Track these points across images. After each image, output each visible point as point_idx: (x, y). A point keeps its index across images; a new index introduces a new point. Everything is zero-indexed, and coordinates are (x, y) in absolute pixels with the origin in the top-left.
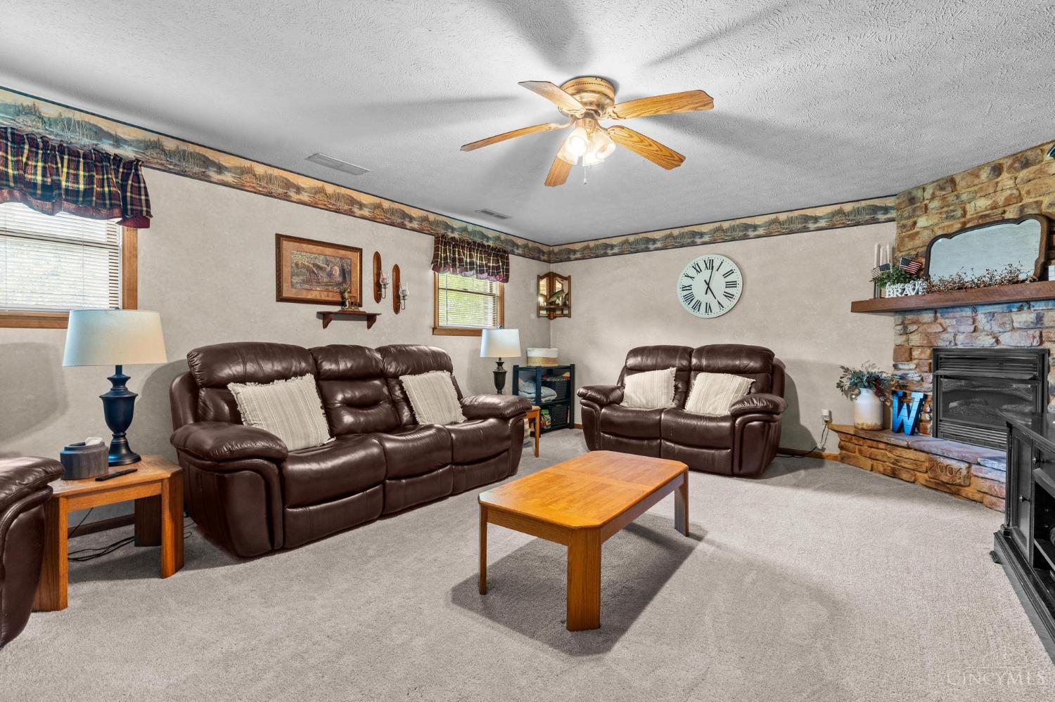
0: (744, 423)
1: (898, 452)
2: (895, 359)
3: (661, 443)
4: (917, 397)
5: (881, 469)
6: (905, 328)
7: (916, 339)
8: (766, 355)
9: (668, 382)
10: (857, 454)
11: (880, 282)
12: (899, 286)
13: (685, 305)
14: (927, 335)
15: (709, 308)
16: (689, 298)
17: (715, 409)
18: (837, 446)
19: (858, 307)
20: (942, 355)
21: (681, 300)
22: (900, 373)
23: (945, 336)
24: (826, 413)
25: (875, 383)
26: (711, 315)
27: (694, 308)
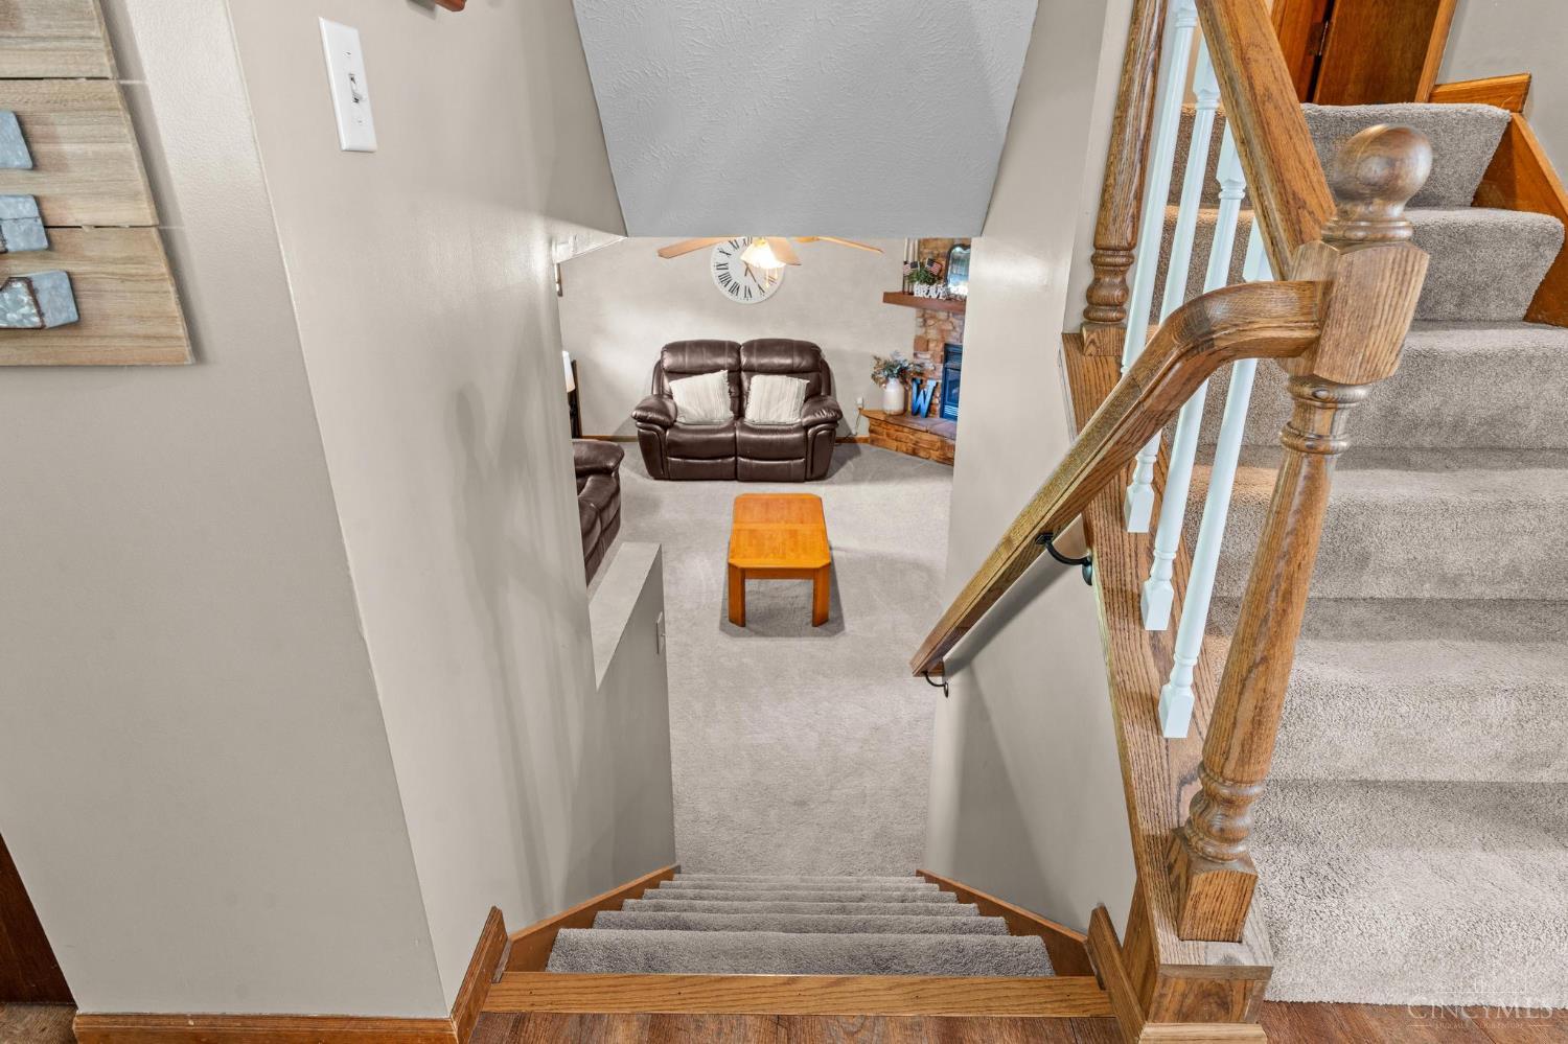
0: (815, 434)
1: (919, 435)
2: (916, 348)
3: (736, 460)
4: (931, 384)
5: (905, 449)
6: (925, 321)
7: (933, 334)
8: (813, 351)
9: (724, 388)
10: (885, 437)
11: (910, 279)
12: (925, 287)
13: (720, 287)
14: (942, 331)
15: (749, 292)
16: (725, 279)
17: (779, 416)
18: (867, 430)
19: (889, 298)
20: (951, 349)
21: (716, 281)
22: (918, 361)
23: (954, 334)
24: (860, 401)
25: (902, 374)
26: (751, 301)
27: (731, 291)
